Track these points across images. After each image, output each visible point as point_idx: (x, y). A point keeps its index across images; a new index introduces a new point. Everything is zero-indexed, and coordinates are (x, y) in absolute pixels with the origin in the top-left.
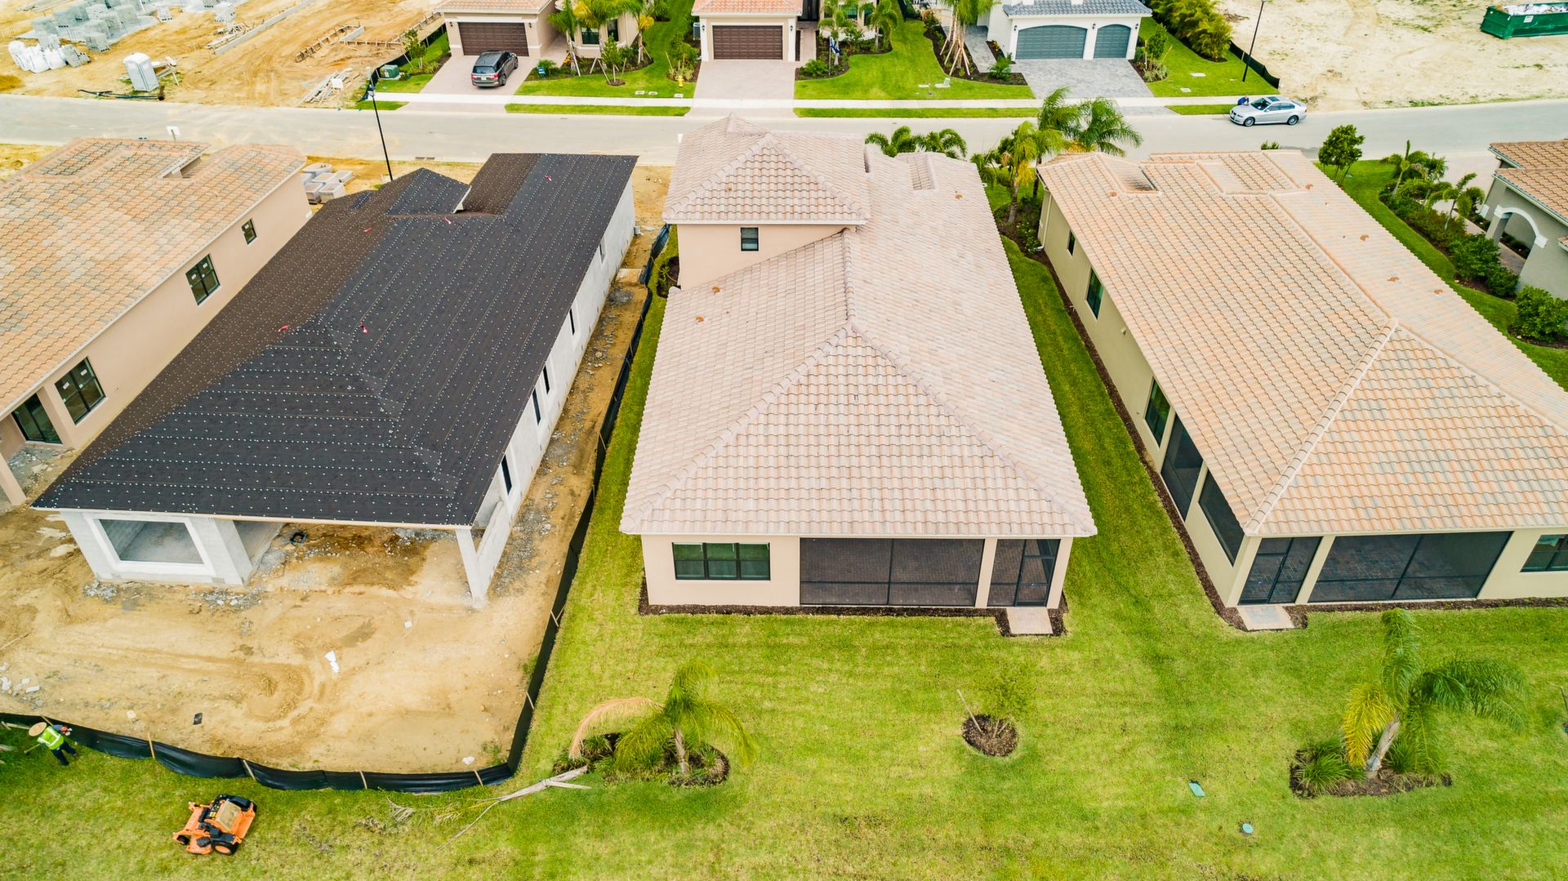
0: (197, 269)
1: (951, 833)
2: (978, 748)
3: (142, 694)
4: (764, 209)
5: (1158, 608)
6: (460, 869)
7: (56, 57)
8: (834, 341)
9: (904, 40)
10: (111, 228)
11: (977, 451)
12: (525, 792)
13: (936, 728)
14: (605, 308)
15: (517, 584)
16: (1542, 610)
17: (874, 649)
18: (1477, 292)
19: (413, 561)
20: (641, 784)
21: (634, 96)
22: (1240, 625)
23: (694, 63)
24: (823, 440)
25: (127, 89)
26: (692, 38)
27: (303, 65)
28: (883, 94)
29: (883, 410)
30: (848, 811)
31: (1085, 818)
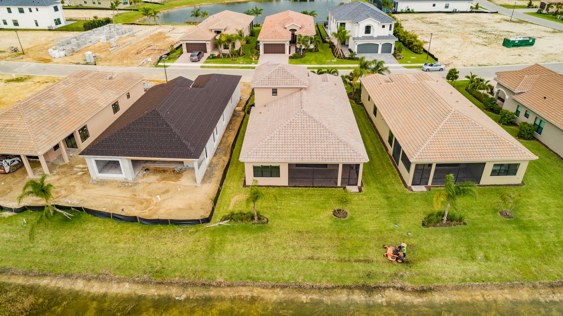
0: (114, 104)
1: (329, 235)
2: (337, 216)
3: (107, 205)
4: (279, 83)
5: (389, 186)
6: (196, 242)
7: (62, 53)
8: (298, 114)
9: (323, 49)
10: (92, 92)
11: (336, 141)
12: (213, 225)
13: (325, 212)
14: (232, 117)
15: (209, 181)
16: (497, 187)
17: (309, 195)
18: (490, 113)
19: (180, 175)
20: (245, 224)
21: (239, 64)
22: (412, 190)
23: (258, 55)
24: (295, 138)
25: (85, 62)
26: (257, 48)
27: (138, 56)
28: (316, 63)
29: (311, 131)
30: (301, 230)
31: (365, 232)
